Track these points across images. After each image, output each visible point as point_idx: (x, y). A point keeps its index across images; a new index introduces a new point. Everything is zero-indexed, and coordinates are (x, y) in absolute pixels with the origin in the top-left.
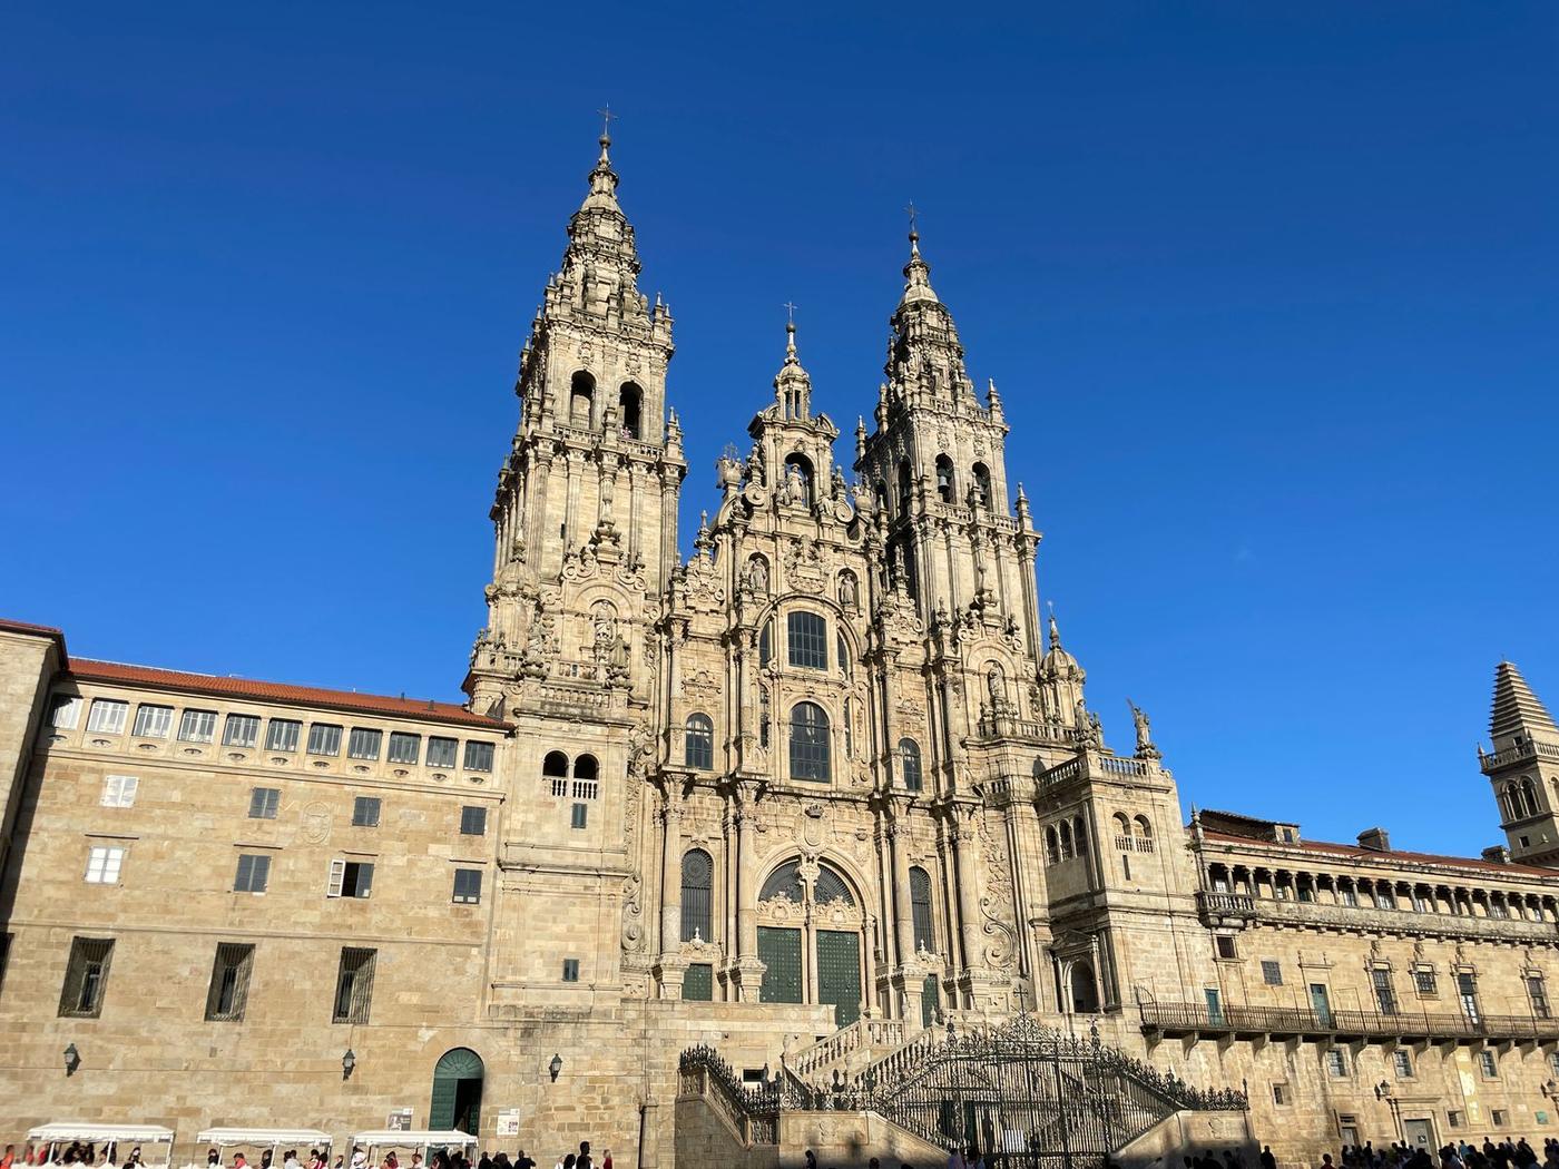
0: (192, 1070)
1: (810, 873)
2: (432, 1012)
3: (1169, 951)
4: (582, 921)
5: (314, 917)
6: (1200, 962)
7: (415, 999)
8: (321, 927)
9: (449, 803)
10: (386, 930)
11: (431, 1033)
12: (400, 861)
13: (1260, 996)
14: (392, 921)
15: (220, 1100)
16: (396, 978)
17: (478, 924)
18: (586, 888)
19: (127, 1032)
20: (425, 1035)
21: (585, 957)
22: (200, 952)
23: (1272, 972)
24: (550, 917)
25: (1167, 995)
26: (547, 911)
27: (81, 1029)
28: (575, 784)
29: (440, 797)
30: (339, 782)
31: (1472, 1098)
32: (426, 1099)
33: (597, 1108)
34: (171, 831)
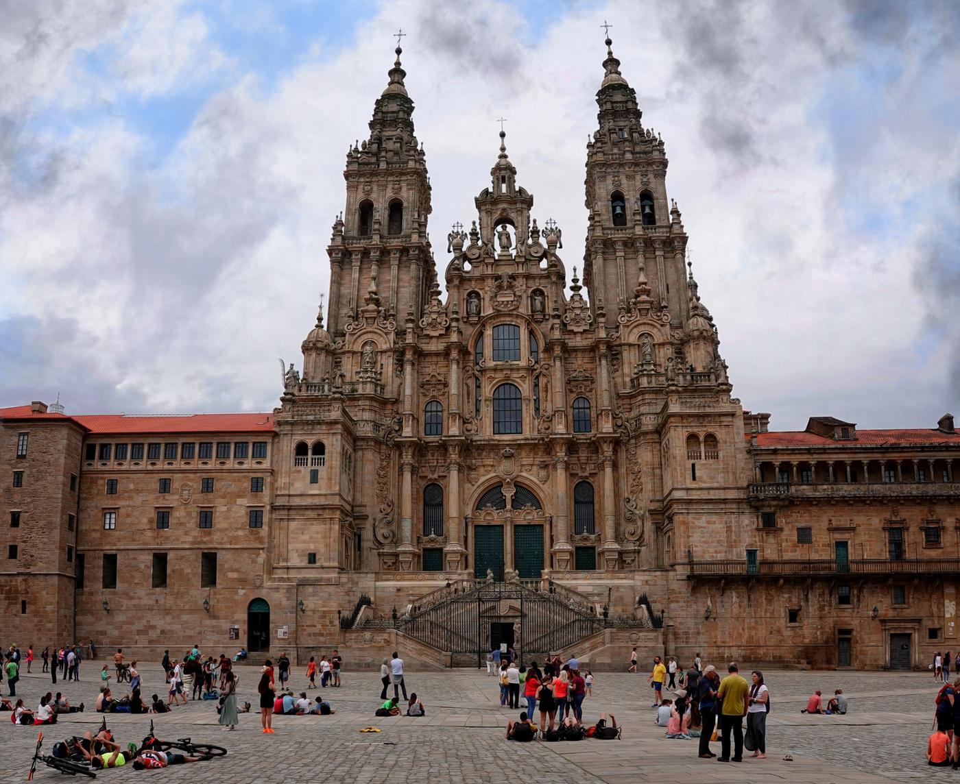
0: (151, 609)
1: (509, 493)
2: (243, 581)
3: (722, 526)
4: (317, 533)
5: (189, 539)
6: (745, 532)
7: (235, 575)
8: (193, 543)
9: (245, 477)
10: (220, 543)
11: (243, 591)
12: (225, 509)
13: (792, 552)
14: (223, 539)
15: (163, 622)
16: (226, 566)
17: (262, 537)
18: (319, 515)
19: (126, 594)
20: (241, 592)
21: (319, 552)
22: (147, 557)
23: (804, 536)
24: (300, 531)
25: (715, 555)
26: (299, 529)
27: (111, 593)
28: (312, 459)
29: (240, 474)
30: (194, 472)
31: (950, 619)
32: (244, 621)
33: (327, 626)
34: (132, 504)
